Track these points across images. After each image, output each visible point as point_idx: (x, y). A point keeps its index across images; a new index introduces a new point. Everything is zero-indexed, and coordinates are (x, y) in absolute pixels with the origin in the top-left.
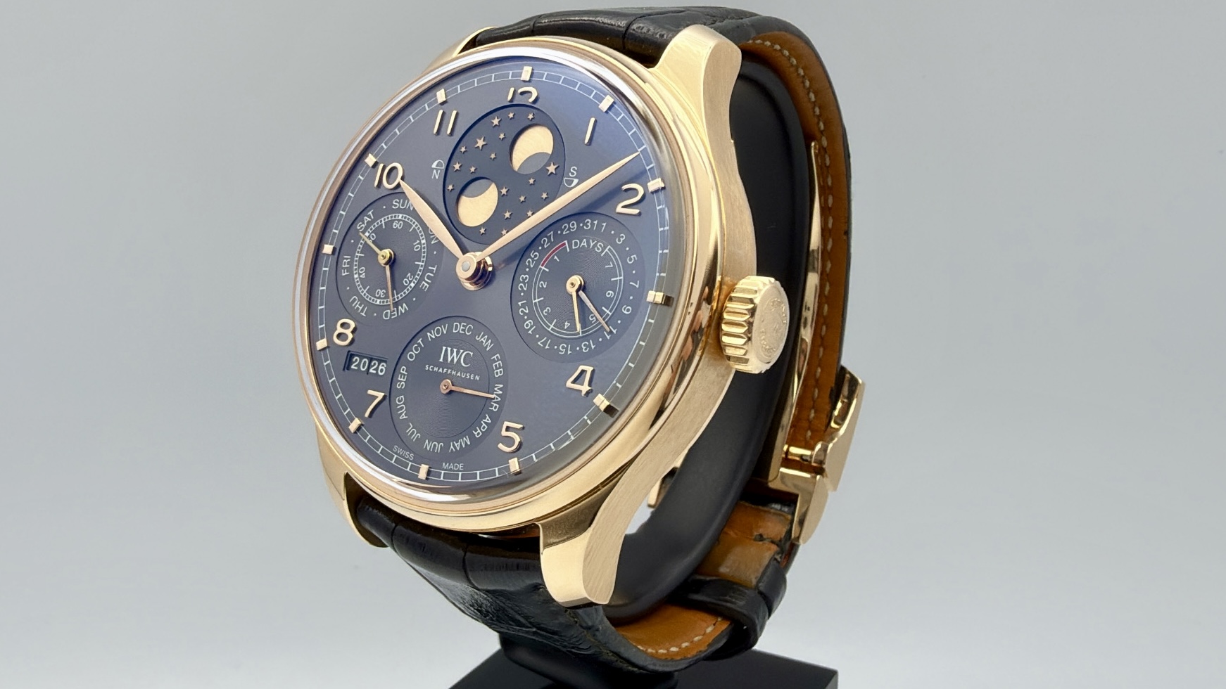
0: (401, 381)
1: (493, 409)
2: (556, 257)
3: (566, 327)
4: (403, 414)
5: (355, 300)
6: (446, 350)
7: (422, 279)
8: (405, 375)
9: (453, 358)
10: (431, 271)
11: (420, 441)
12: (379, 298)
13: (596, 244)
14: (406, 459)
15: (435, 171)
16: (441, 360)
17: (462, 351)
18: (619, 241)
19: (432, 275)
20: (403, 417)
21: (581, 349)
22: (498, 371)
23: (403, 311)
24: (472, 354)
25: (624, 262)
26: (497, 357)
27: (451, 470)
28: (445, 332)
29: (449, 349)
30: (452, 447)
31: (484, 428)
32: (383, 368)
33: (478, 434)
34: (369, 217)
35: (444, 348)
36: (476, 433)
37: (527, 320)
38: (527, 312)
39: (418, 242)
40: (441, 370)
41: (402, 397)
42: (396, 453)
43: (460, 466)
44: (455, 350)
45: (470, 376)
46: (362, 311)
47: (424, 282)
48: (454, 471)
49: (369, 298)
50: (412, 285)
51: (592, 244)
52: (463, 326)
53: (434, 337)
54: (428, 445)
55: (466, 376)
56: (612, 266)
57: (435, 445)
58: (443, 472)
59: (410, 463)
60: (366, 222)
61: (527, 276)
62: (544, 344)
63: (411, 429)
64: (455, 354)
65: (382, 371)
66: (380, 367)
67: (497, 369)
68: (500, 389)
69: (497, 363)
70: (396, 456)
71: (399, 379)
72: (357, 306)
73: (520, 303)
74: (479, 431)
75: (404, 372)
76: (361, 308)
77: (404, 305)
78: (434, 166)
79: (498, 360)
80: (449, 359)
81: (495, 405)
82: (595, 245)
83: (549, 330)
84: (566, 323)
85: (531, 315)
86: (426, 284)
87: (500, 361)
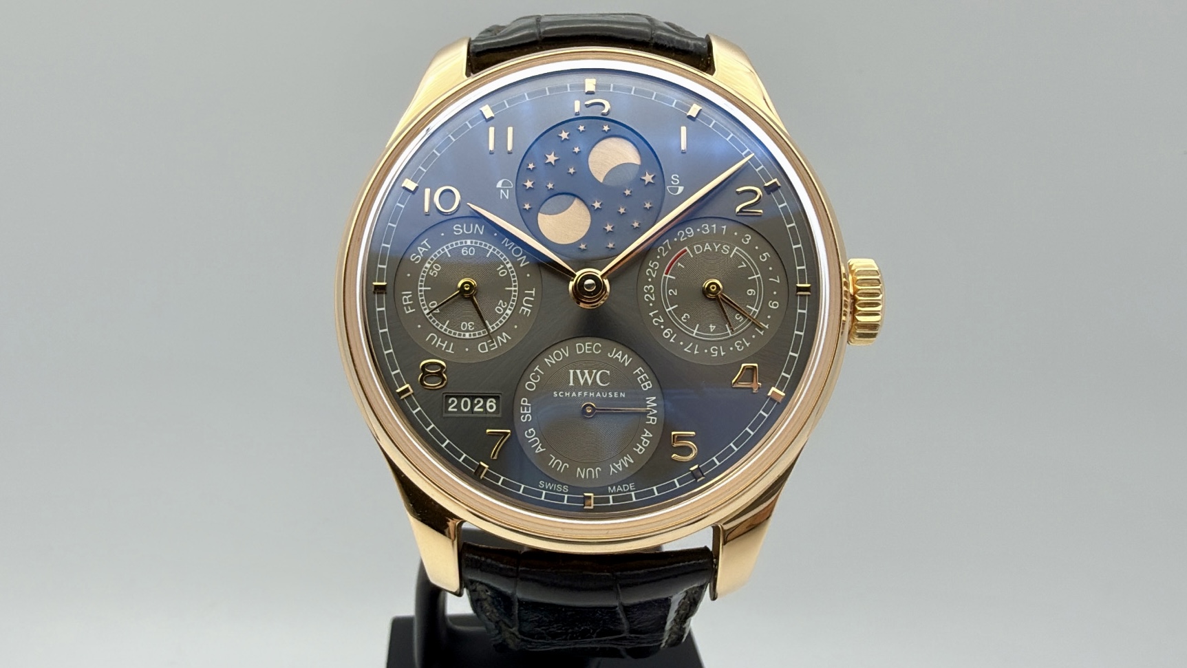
0: (525, 414)
1: (651, 422)
2: (679, 264)
3: (712, 330)
4: (539, 447)
5: (433, 338)
6: (575, 373)
7: (519, 304)
8: (528, 407)
9: (586, 379)
10: (530, 295)
11: (571, 472)
12: (468, 331)
13: (721, 247)
14: (559, 492)
15: (502, 191)
16: (571, 384)
17: (595, 371)
18: (746, 241)
19: (532, 299)
20: (540, 450)
21: (736, 348)
22: (646, 384)
23: (505, 341)
24: (608, 372)
25: (758, 261)
26: (640, 371)
27: (620, 492)
28: (567, 355)
29: (578, 371)
30: (612, 469)
31: (646, 443)
32: (491, 404)
33: (641, 450)
34: (424, 246)
35: (572, 371)
36: (638, 450)
37: (665, 329)
38: (662, 321)
39: (502, 266)
40: (574, 394)
41: (532, 429)
42: (544, 489)
43: (631, 486)
44: (586, 371)
45: (613, 394)
46: (447, 347)
47: (523, 308)
48: (625, 492)
49: (453, 333)
50: (509, 312)
51: (716, 248)
52: (588, 345)
53: (554, 362)
54: (581, 473)
55: (608, 395)
56: (745, 266)
57: (590, 472)
58: (611, 497)
59: (566, 496)
60: (421, 253)
61: (651, 286)
62: (692, 349)
63: (554, 461)
64: (587, 375)
65: (491, 407)
66: (488, 404)
67: (643, 382)
68: (653, 402)
69: (642, 377)
70: (544, 492)
71: (522, 412)
72: (439, 343)
73: (651, 314)
74: (640, 447)
75: (526, 404)
76: (444, 345)
77: (504, 334)
78: (499, 185)
79: (642, 373)
80: (582, 382)
81: (652, 418)
82: (721, 248)
83: (694, 335)
84: (711, 326)
85: (668, 323)
86: (526, 309)
87: (645, 375)
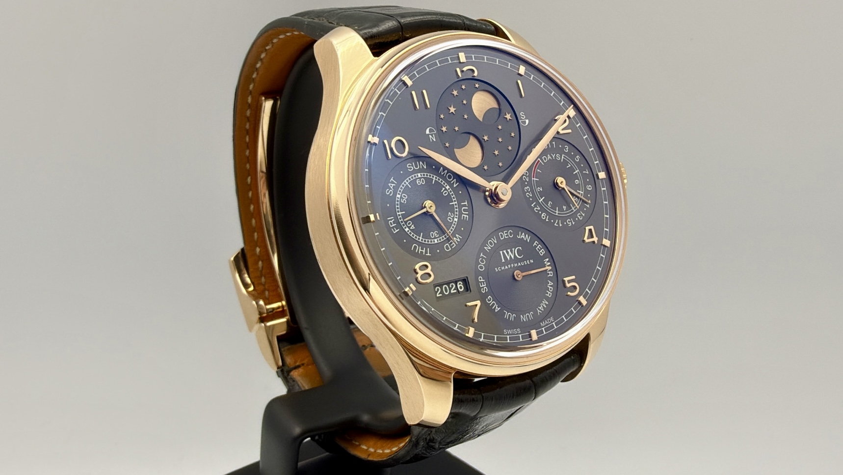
0: (483, 287)
1: (550, 275)
2: (538, 170)
3: (565, 210)
4: (497, 307)
5: (415, 247)
6: (503, 253)
7: (461, 214)
8: (483, 282)
9: (510, 255)
10: (465, 206)
11: (517, 318)
12: (435, 238)
13: (556, 155)
14: (516, 334)
15: (430, 136)
16: (503, 261)
17: (513, 249)
18: (566, 150)
19: (467, 208)
20: (498, 309)
21: (578, 218)
22: (541, 251)
23: (459, 240)
24: (520, 248)
25: (575, 161)
26: (536, 243)
27: (547, 325)
28: (496, 242)
29: (505, 251)
30: (539, 311)
31: (551, 289)
32: (460, 285)
33: (550, 295)
34: (392, 183)
35: (501, 252)
36: (548, 295)
37: (542, 214)
38: (539, 209)
39: (444, 189)
40: (506, 267)
41: (490, 297)
42: (508, 334)
43: (552, 319)
44: (509, 250)
45: (527, 262)
46: (426, 252)
47: (463, 215)
48: (550, 324)
49: (427, 241)
50: (456, 220)
51: (554, 156)
52: (506, 233)
53: (490, 248)
54: (523, 318)
55: (524, 263)
56: (570, 166)
57: (528, 316)
58: (543, 329)
59: (520, 335)
60: (392, 187)
61: (528, 187)
62: (558, 224)
63: (507, 315)
64: (510, 253)
65: (461, 288)
66: (459, 286)
67: (540, 250)
68: (548, 262)
69: (538, 247)
70: (508, 336)
71: (481, 286)
72: (420, 250)
73: (532, 205)
74: (549, 293)
75: (482, 280)
76: (424, 251)
77: (457, 235)
78: (428, 132)
79: (538, 245)
80: (508, 258)
81: (550, 272)
82: (555, 157)
83: (557, 214)
84: (564, 207)
85: (543, 210)
86: (465, 216)
87: (539, 245)
